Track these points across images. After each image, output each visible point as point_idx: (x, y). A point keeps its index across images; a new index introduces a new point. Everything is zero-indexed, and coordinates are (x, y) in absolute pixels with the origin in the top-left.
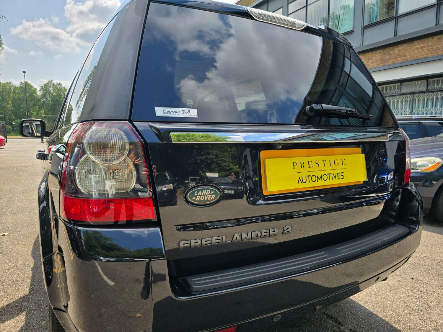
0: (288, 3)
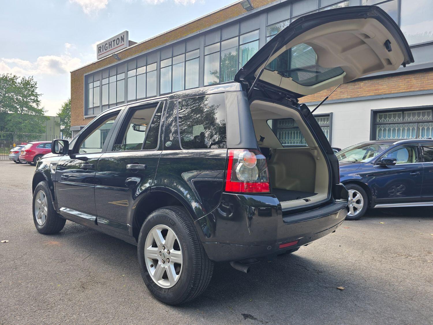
0: (205, 46)
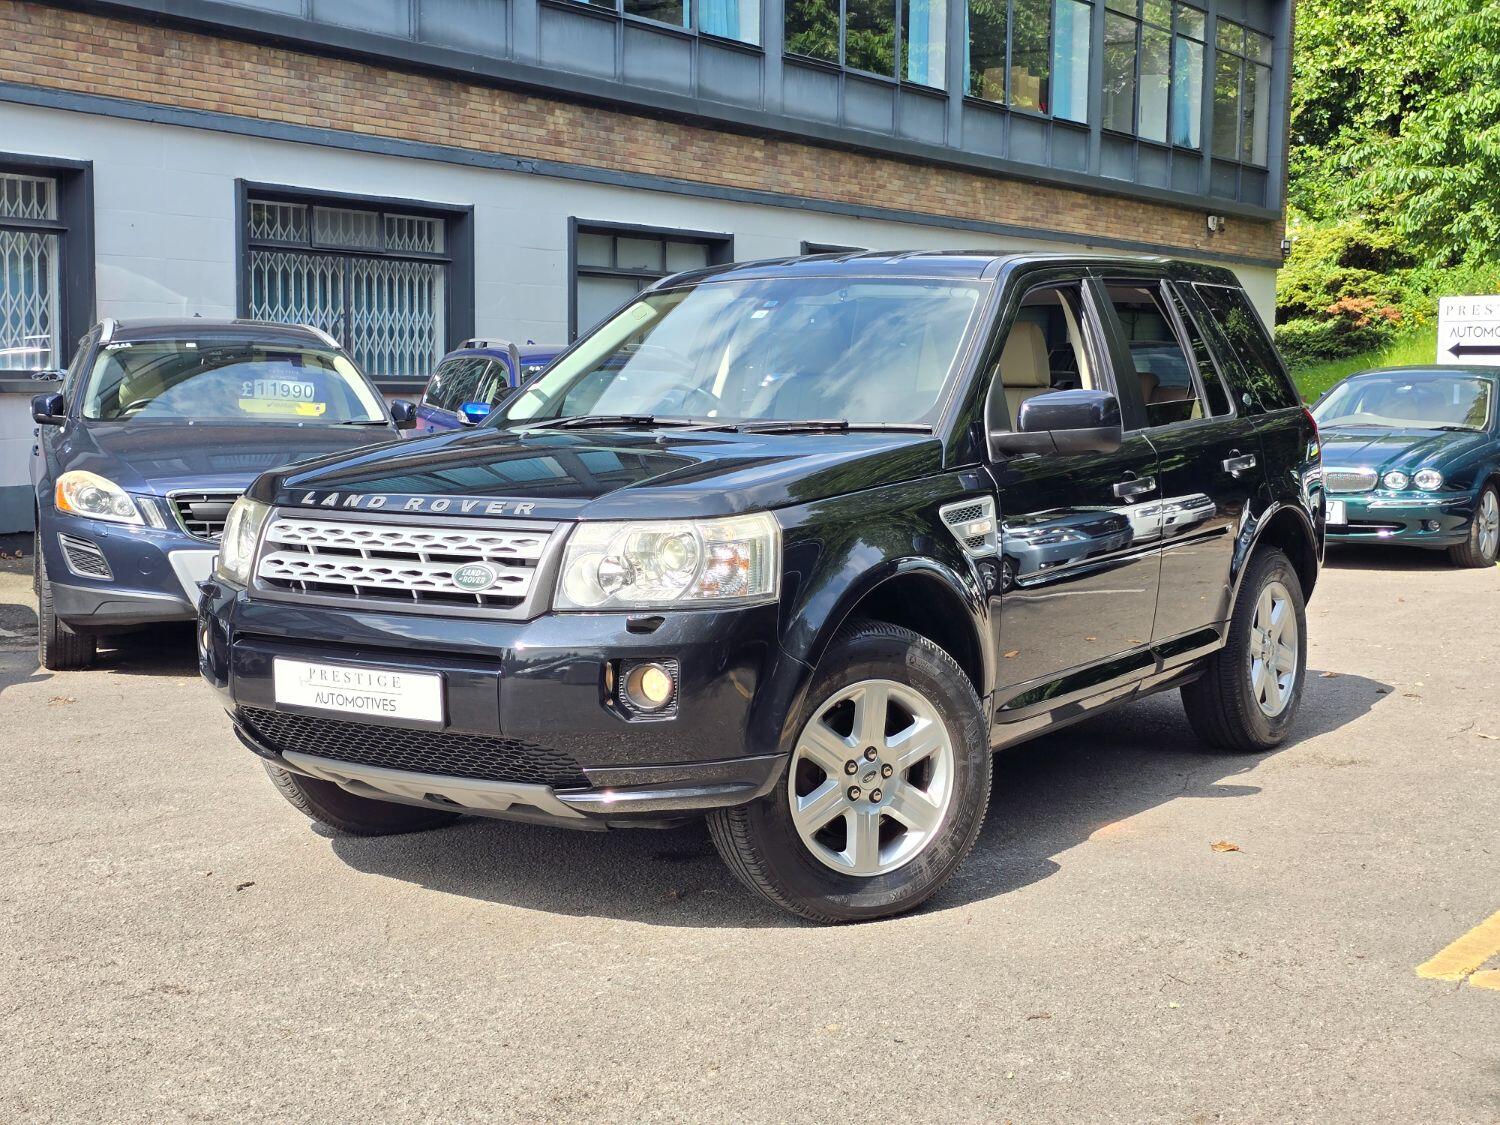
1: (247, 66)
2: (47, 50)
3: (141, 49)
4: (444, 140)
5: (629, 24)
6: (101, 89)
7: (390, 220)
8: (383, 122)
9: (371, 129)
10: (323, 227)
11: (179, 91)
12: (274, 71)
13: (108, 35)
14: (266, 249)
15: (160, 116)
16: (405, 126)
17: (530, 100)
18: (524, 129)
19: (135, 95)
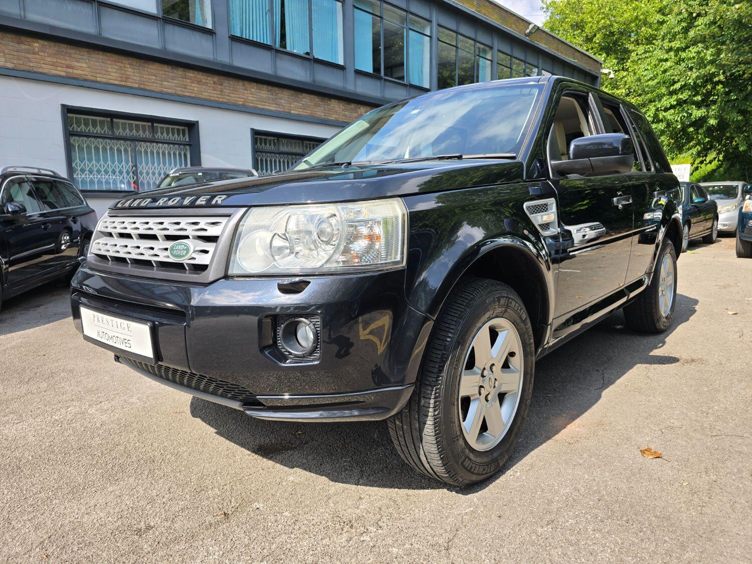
1: (253, 90)
2: (179, 82)
3: (214, 83)
4: (323, 117)
5: (386, 80)
6: (200, 96)
7: (307, 144)
8: (301, 110)
9: (297, 112)
10: (283, 146)
11: (229, 98)
12: (263, 92)
13: (202, 78)
14: (264, 152)
15: (223, 106)
16: (309, 112)
17: (352, 104)
18: (350, 114)
19: (213, 98)
